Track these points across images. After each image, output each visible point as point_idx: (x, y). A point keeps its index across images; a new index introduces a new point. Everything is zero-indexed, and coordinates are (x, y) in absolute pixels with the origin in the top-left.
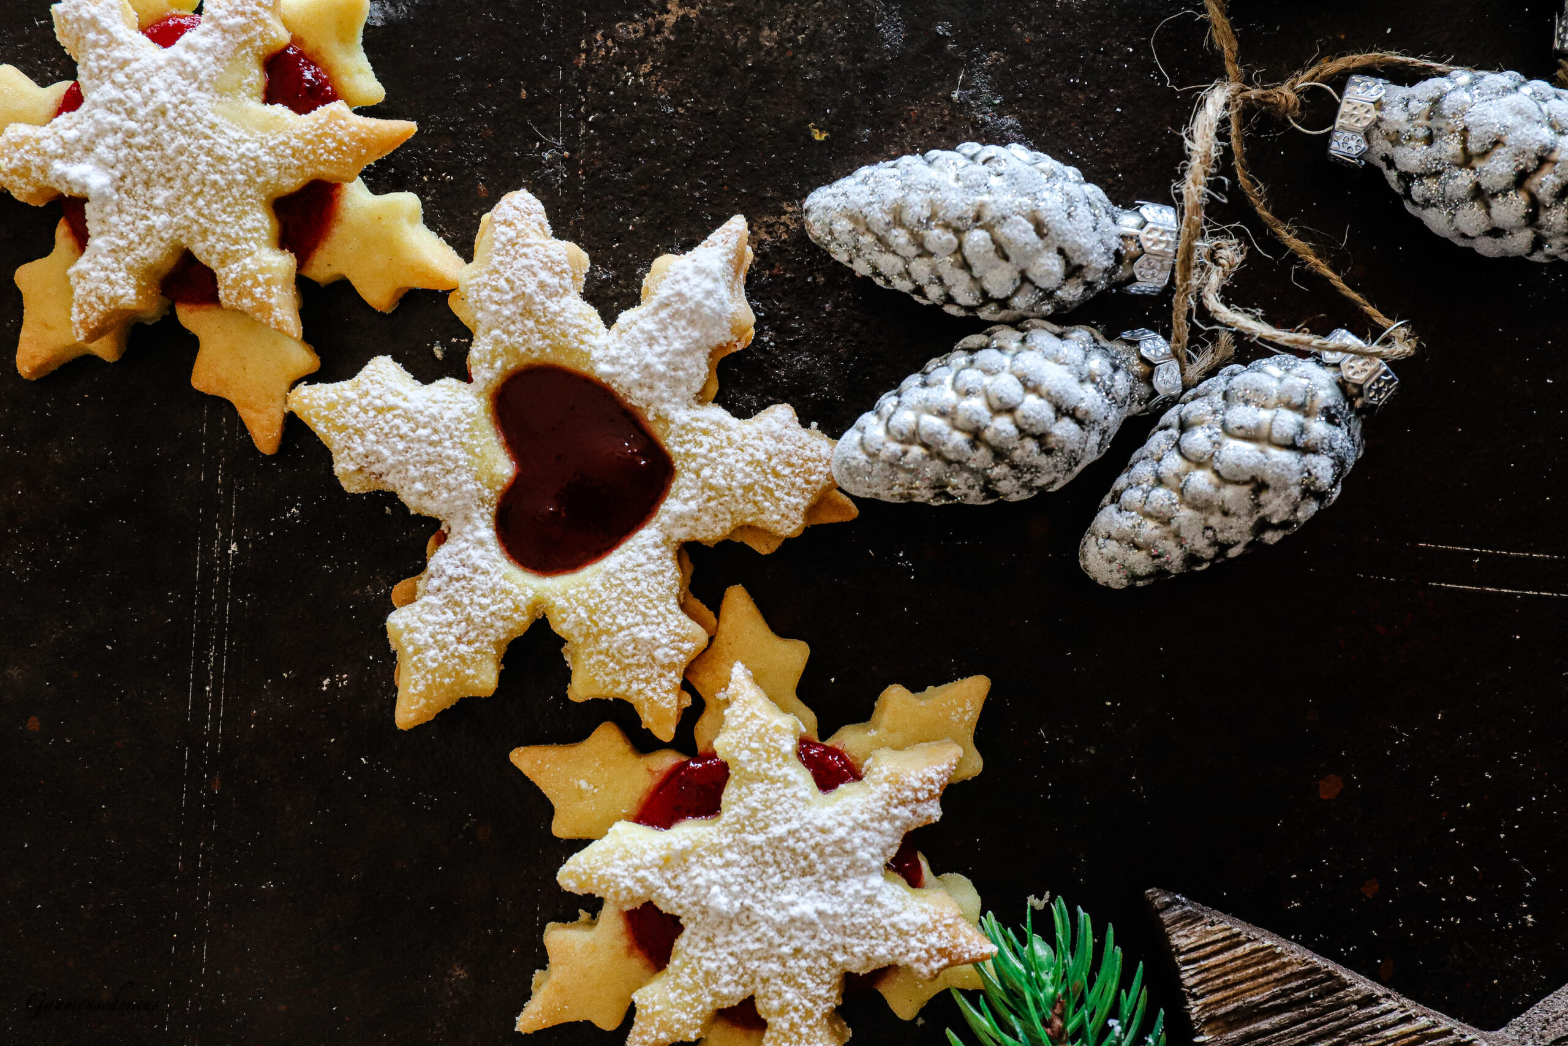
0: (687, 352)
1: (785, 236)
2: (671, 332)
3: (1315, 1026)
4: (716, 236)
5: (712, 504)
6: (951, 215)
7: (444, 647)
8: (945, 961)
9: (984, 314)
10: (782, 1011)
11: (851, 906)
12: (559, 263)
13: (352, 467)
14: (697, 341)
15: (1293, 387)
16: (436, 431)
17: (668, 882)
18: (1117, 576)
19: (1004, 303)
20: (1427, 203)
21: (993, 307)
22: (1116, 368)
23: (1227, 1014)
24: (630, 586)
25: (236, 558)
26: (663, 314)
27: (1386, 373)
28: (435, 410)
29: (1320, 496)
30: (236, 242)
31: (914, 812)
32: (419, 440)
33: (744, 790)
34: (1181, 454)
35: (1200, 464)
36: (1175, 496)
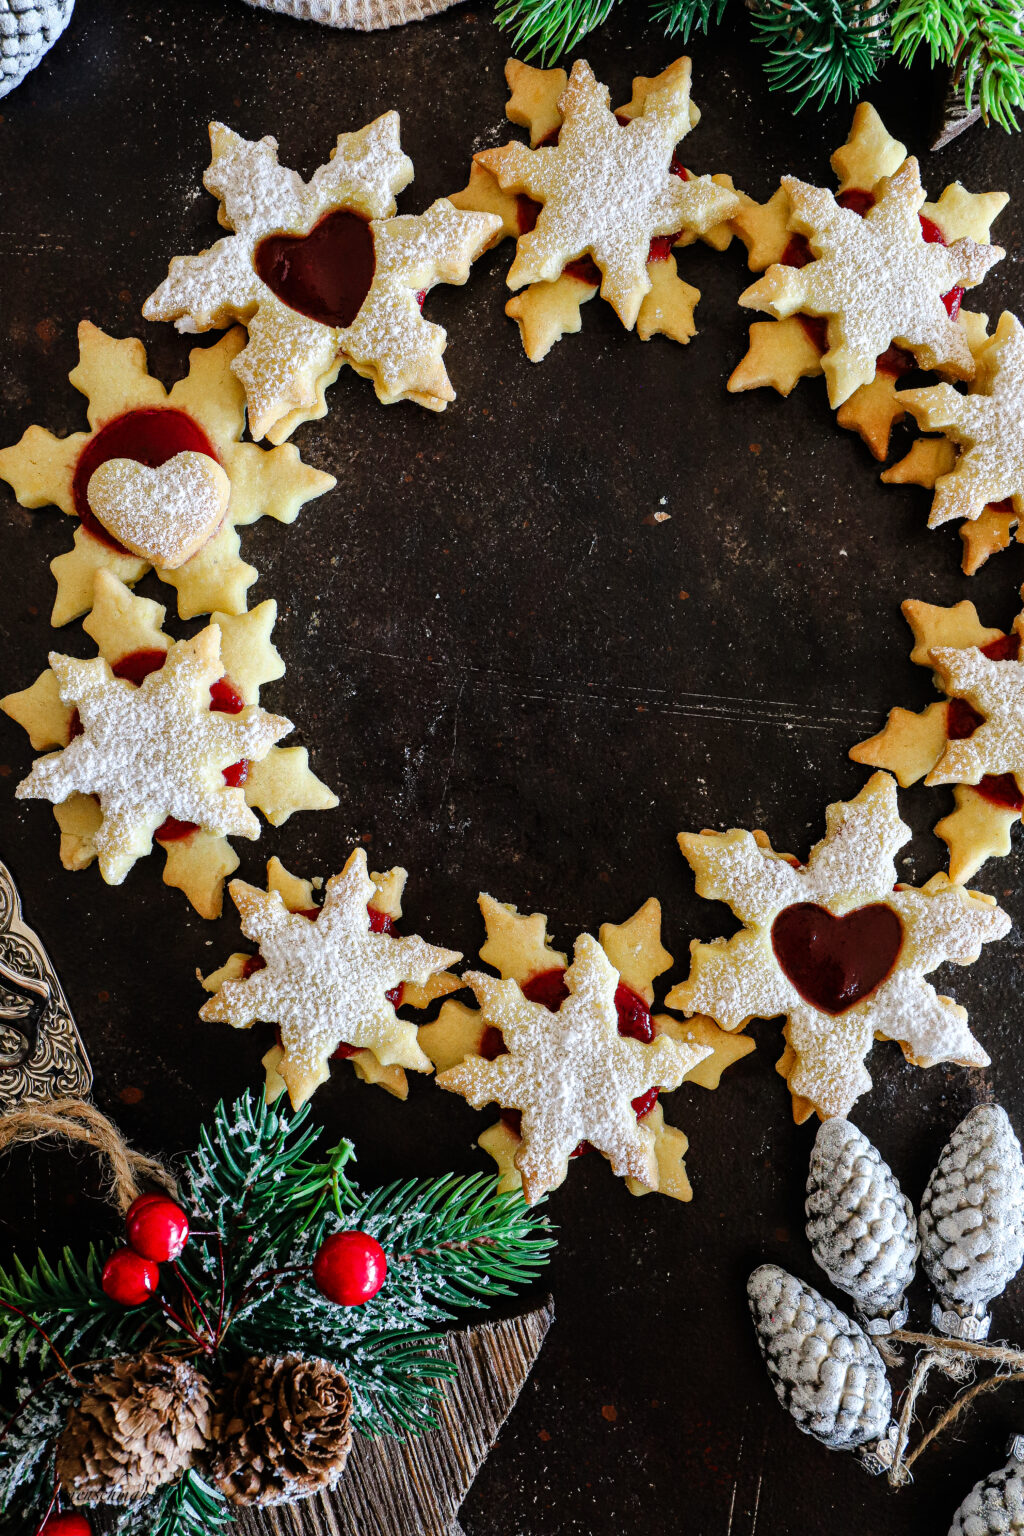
0: (909, 1029)
1: (971, 1082)
2: (922, 1019)
3: (473, 1402)
4: (980, 1049)
5: (814, 1041)
6: (993, 1204)
7: (732, 869)
8: (528, 1176)
9: (925, 1215)
10: (501, 1073)
11: (566, 1119)
12: (967, 951)
13: (846, 817)
14: (916, 1035)
15: (876, 1409)
16: (867, 871)
17: (585, 1006)
18: (758, 1289)
19: (933, 1228)
20: (985, 1498)
21: (931, 1222)
22: (889, 1297)
23: (483, 1347)
24: (766, 987)
25: (783, 729)
26: (933, 1015)
27: (882, 1468)
28: (880, 871)
29: (807, 1422)
30: (991, 754)
31: (622, 1161)
32: (861, 861)
33: (640, 1056)
34: (837, 1336)
35: (830, 1349)
36: (812, 1331)
